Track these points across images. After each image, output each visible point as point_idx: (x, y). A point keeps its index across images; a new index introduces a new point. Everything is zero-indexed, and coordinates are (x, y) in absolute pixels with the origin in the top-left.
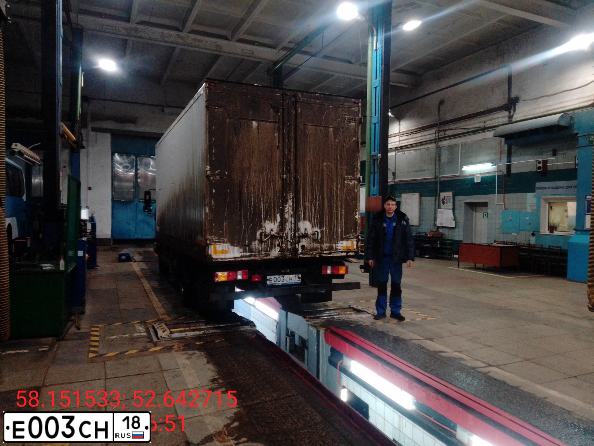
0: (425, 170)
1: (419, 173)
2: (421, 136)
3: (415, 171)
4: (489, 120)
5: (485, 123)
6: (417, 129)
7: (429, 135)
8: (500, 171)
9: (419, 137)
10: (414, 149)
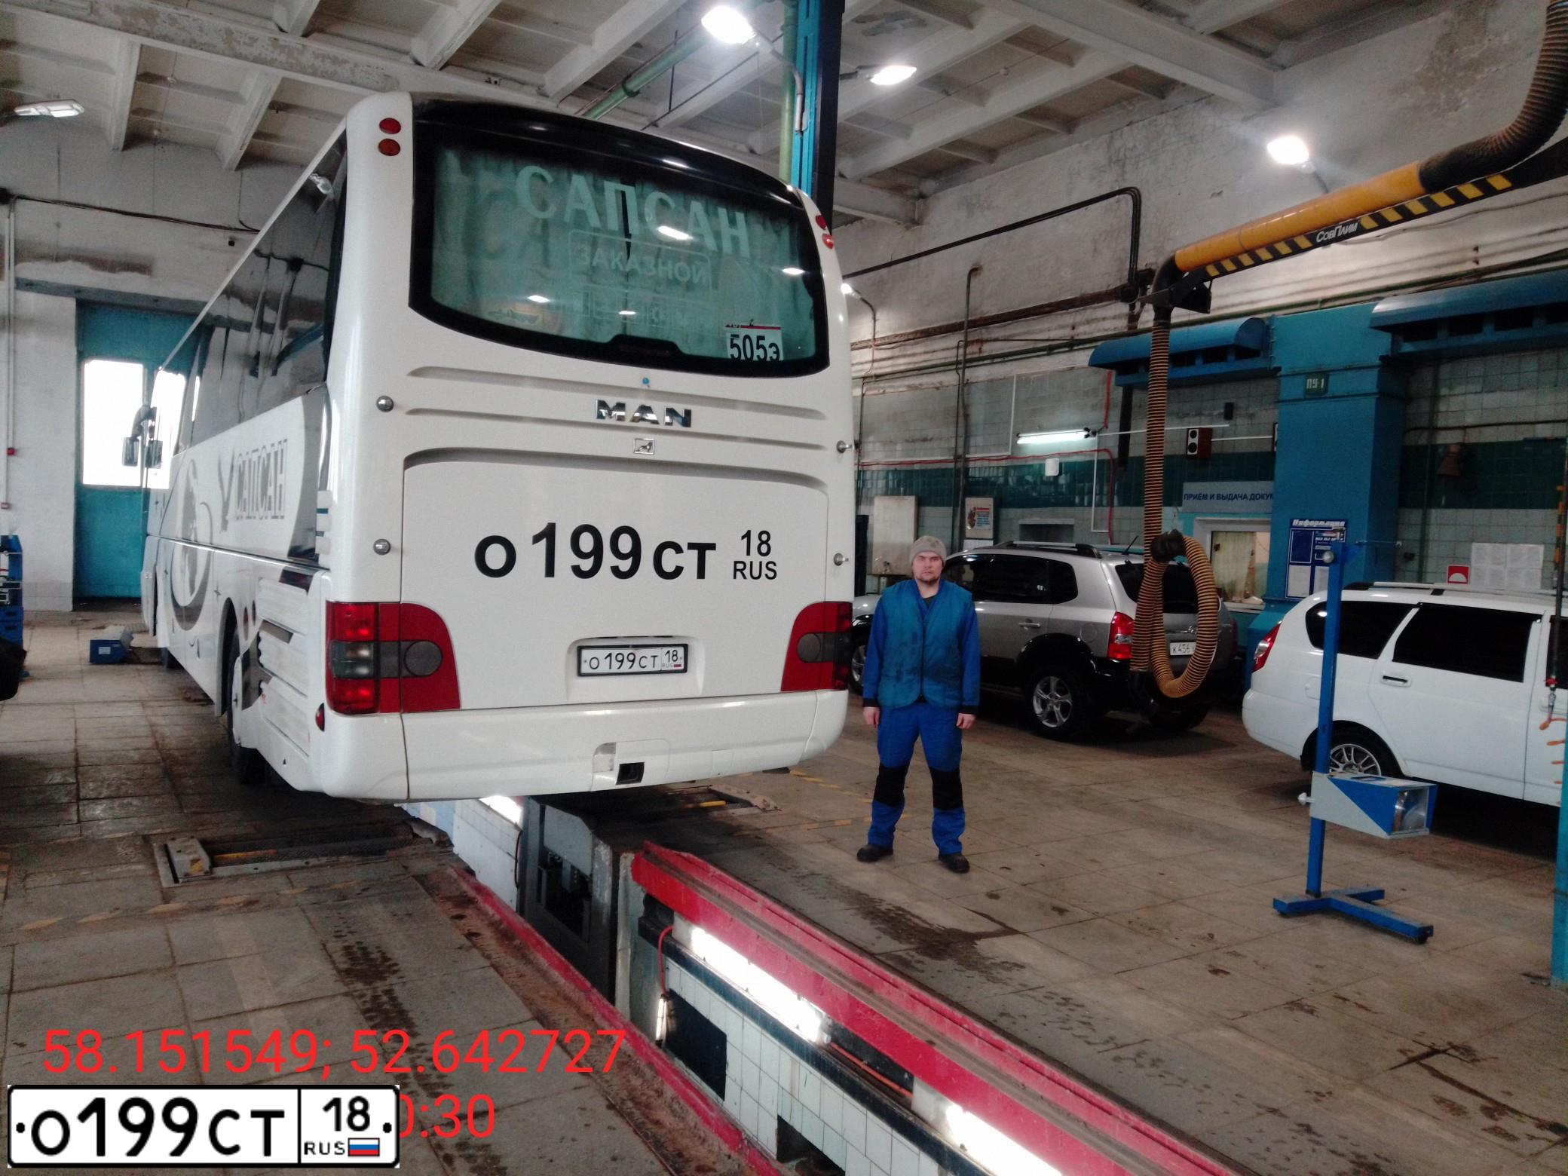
0: (931, 440)
1: (918, 445)
2: (926, 353)
3: (907, 441)
4: (1084, 324)
5: (1073, 328)
6: (916, 332)
7: (943, 350)
8: (1105, 450)
9: (921, 354)
10: (906, 382)
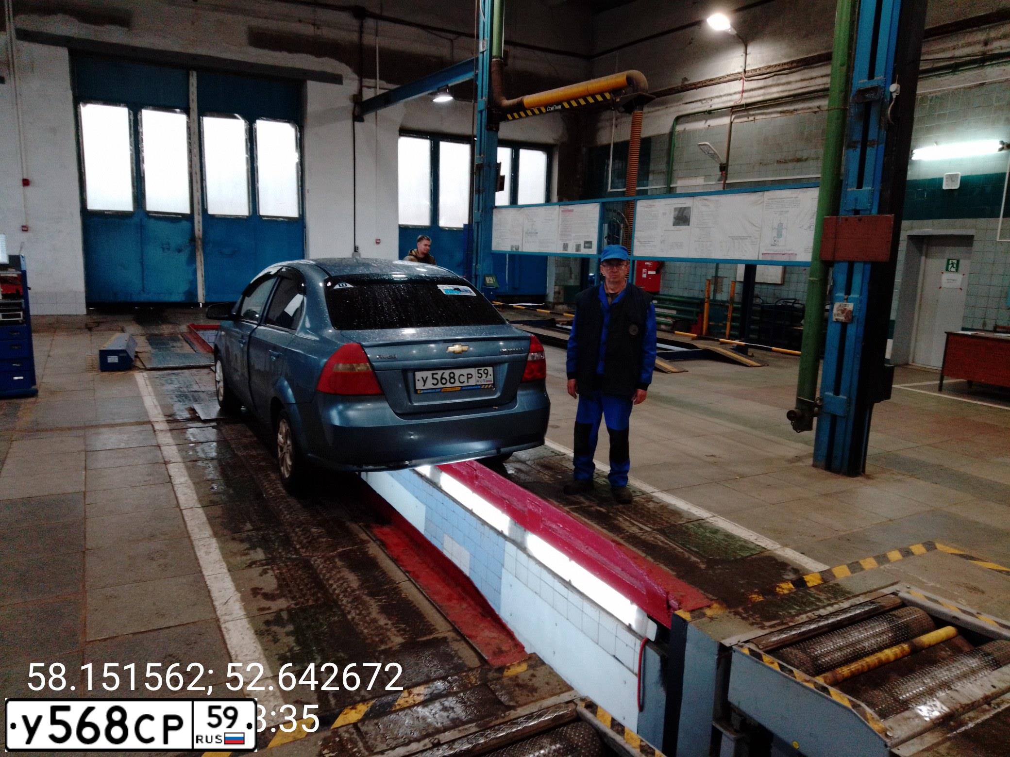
0: (806, 160)
1: (790, 165)
2: (802, 80)
3: (779, 162)
4: (999, 39)
6: (792, 62)
9: (796, 81)
10: (780, 109)
